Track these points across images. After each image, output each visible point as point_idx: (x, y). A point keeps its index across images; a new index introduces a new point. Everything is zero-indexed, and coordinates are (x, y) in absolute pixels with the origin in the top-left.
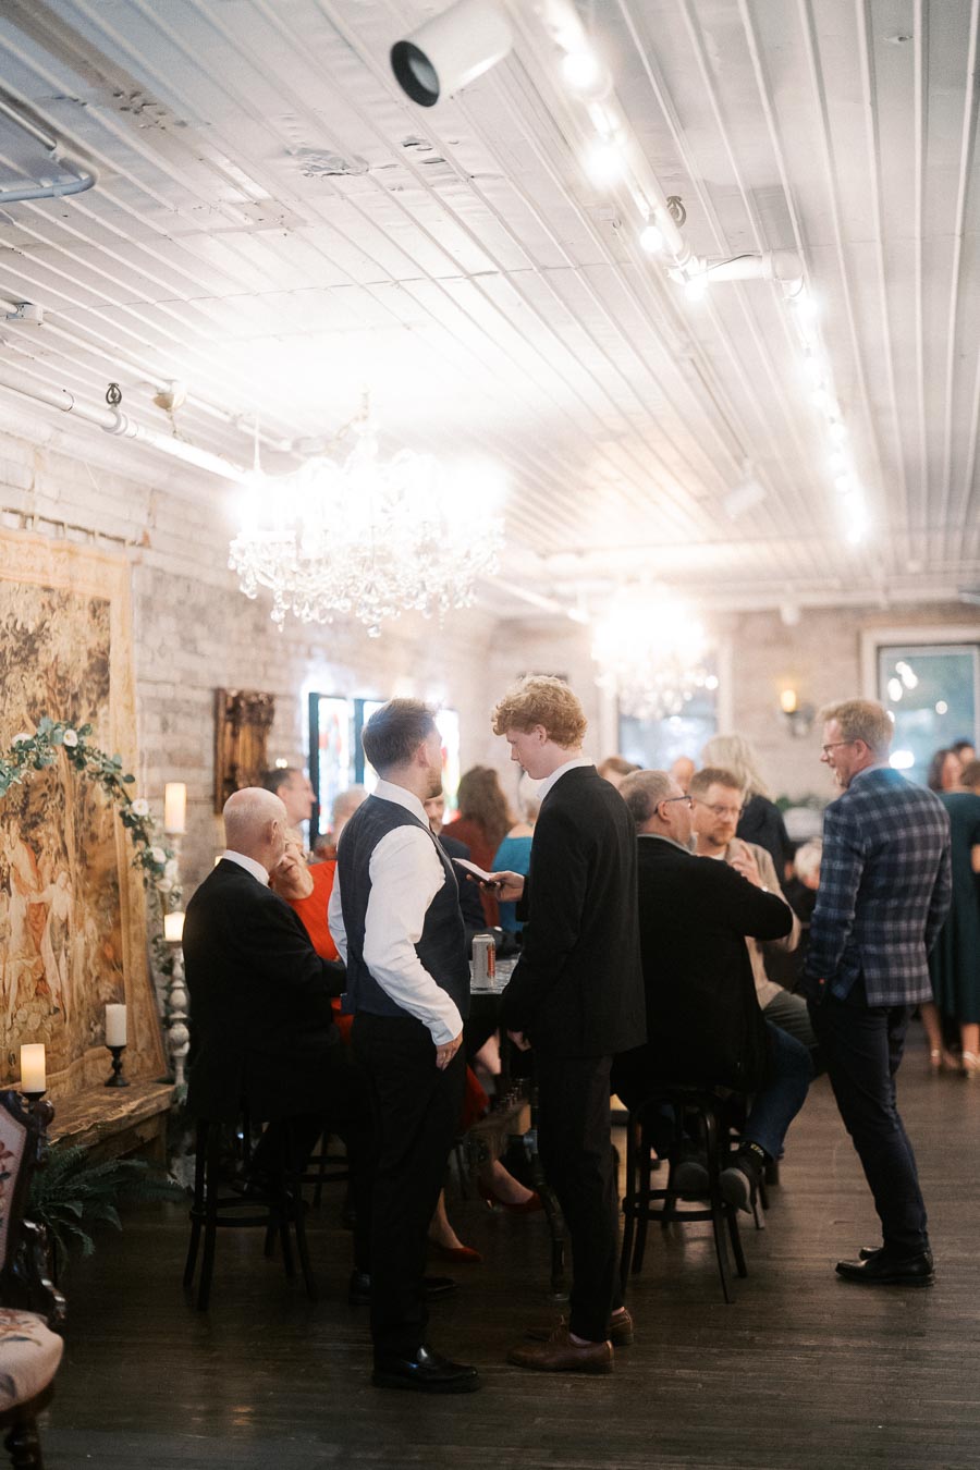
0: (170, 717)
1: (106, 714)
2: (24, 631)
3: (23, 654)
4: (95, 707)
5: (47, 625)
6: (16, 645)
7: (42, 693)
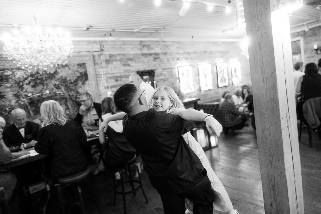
0: (119, 79)
1: (89, 82)
2: (50, 73)
3: (51, 77)
4: (84, 81)
5: (58, 71)
6: (47, 76)
7: (57, 83)
